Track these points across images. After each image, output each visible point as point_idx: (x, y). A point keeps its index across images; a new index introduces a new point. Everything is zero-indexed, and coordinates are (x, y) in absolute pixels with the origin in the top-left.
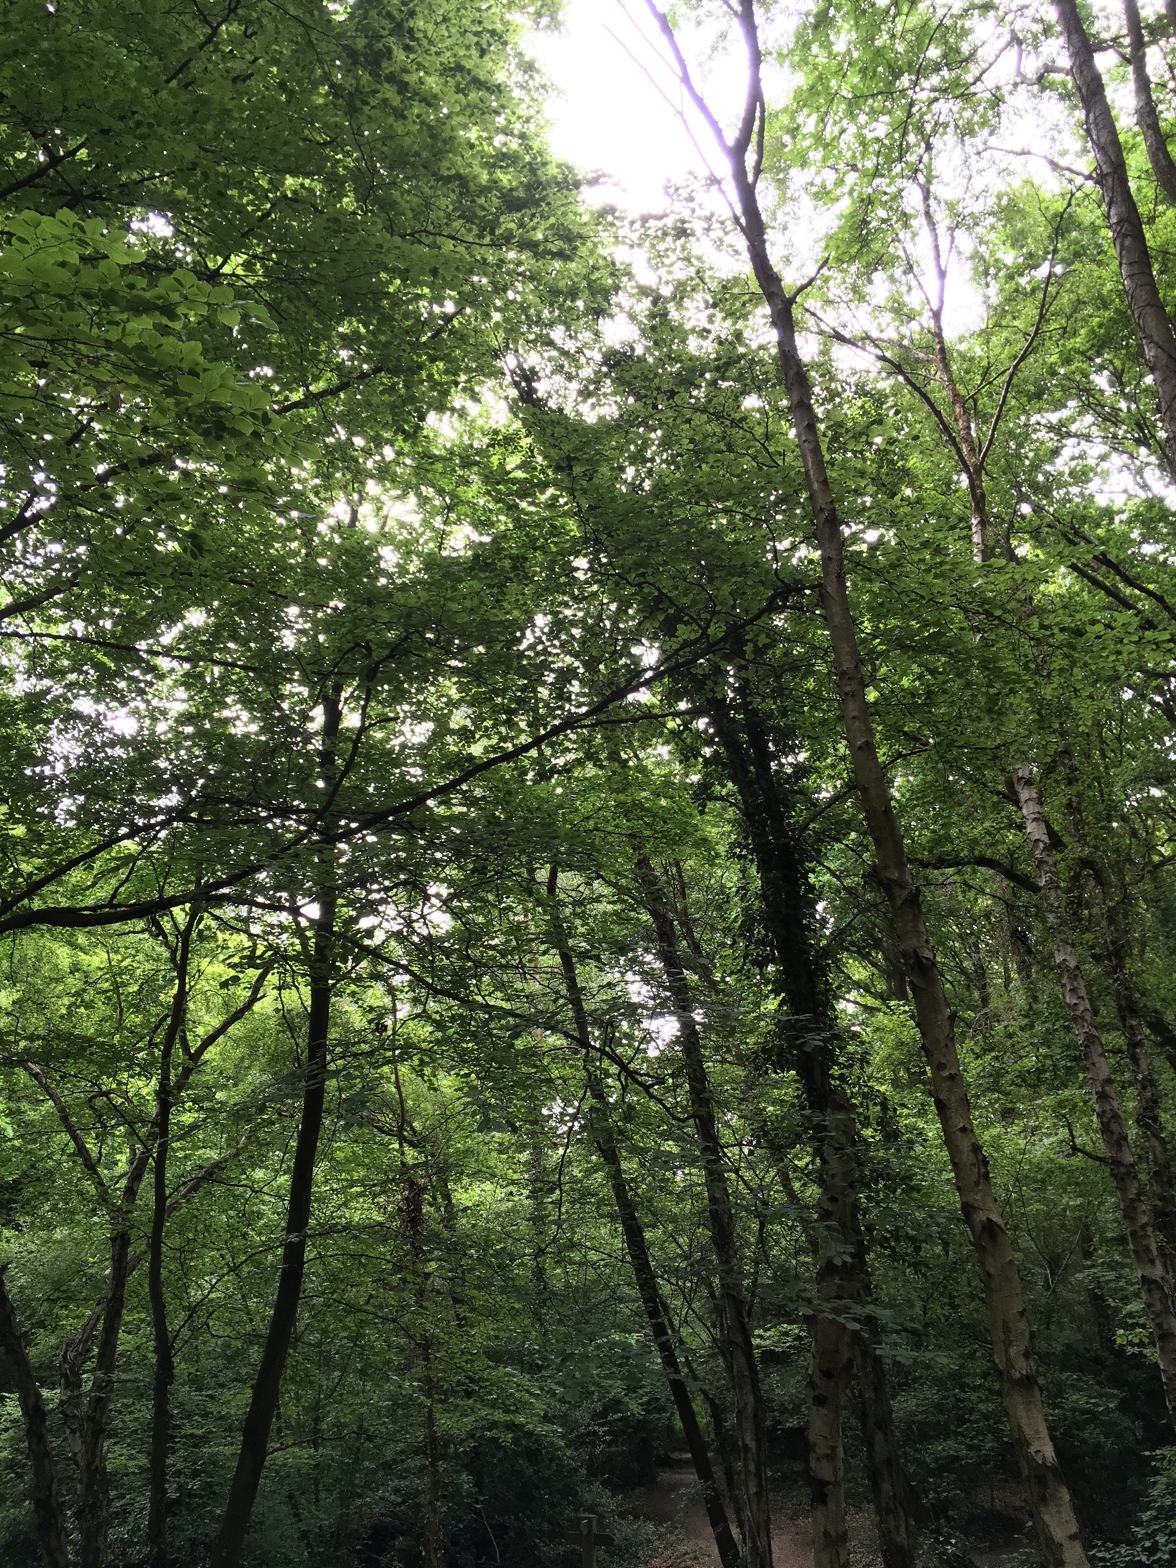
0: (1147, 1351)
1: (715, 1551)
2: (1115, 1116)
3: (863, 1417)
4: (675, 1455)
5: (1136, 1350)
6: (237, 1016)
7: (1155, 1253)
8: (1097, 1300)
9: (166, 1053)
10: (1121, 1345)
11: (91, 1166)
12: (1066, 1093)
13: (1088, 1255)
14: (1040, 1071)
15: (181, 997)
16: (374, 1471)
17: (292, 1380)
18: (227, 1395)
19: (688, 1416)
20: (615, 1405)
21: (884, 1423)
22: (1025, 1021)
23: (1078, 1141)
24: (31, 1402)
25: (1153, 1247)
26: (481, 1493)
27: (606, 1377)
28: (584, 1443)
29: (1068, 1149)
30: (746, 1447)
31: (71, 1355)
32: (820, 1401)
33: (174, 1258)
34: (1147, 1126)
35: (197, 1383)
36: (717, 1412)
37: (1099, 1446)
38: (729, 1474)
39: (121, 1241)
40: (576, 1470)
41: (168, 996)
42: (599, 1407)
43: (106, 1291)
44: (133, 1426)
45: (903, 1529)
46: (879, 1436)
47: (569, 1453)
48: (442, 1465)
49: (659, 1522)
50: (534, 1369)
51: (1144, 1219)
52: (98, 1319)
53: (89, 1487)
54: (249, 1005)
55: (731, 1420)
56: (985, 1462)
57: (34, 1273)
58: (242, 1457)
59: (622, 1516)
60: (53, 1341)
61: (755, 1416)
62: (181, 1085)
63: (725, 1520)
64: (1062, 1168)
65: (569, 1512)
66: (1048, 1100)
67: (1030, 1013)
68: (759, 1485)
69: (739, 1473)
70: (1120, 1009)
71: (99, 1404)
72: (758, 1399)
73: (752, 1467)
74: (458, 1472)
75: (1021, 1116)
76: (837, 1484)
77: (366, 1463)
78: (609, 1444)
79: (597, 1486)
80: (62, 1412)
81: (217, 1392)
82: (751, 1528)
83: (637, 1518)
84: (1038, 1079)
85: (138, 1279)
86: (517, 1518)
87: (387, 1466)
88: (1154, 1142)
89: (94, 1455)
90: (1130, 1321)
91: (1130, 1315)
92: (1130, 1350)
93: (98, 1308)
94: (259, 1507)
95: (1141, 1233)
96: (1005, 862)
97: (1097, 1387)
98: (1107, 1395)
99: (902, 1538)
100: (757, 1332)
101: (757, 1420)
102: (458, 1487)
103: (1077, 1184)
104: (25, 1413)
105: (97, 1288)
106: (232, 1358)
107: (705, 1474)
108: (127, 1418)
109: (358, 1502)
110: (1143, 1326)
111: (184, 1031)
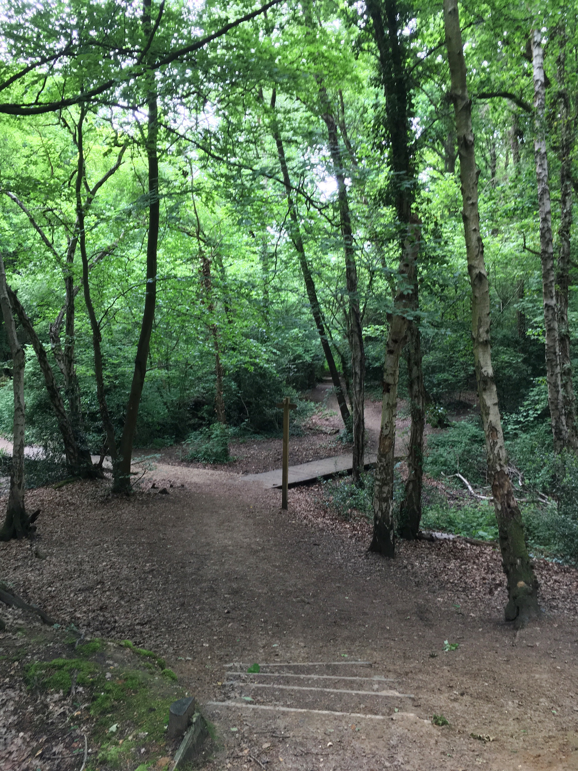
0: (540, 338)
1: (340, 413)
2: (549, 230)
3: (409, 360)
4: (325, 378)
5: (536, 337)
6: (112, 172)
7: (554, 294)
8: (521, 316)
9: (78, 190)
10: (529, 335)
11: (49, 246)
12: (525, 221)
13: (522, 296)
14: (515, 210)
15: (81, 161)
16: (194, 381)
17: (155, 342)
18: (126, 348)
19: (331, 362)
20: (299, 357)
21: (418, 363)
22: (513, 184)
23: (527, 245)
24: (38, 348)
25: (554, 291)
26: (240, 389)
27: (295, 346)
28: (284, 372)
29: (521, 248)
30: (356, 373)
31: (53, 329)
32: (391, 352)
33: (95, 290)
34: (563, 235)
35: (112, 343)
36: (344, 361)
37: (510, 376)
38: (348, 384)
39: (69, 281)
40: (281, 382)
41: (75, 160)
42: (292, 358)
43: (66, 302)
44: (86, 359)
45: (421, 404)
46: (415, 368)
47: (278, 375)
48: (223, 379)
49: (316, 402)
50: (263, 342)
51: (552, 278)
52: (64, 314)
53: (70, 382)
54: (117, 167)
55: (350, 364)
56: (459, 382)
57: (30, 294)
58: (135, 373)
59: (301, 399)
60: (44, 323)
61: (361, 361)
62: (87, 207)
63: (345, 401)
64: (516, 258)
65: (278, 398)
66: (516, 225)
67: (516, 180)
68: (361, 387)
69: (352, 385)
70: (562, 176)
71: (69, 349)
72: (363, 354)
73: (358, 380)
74: (231, 382)
75: (502, 232)
76: (395, 385)
77: (190, 377)
78: (296, 372)
79: (290, 388)
80: (54, 352)
81: (122, 347)
82: (355, 404)
83: (307, 400)
84: (514, 214)
85: (79, 297)
86: (256, 399)
87: (199, 379)
88: (565, 243)
89: (70, 370)
90: (535, 325)
91: (536, 322)
92: (532, 337)
93: (63, 310)
94: (144, 392)
95: (549, 285)
96: (518, 96)
97: (514, 353)
98: (518, 356)
99: (420, 406)
100: (364, 329)
101: (362, 363)
102: (230, 387)
103: (523, 265)
104: (37, 352)
105: (61, 301)
106: (127, 333)
107: (337, 383)
108: (83, 356)
109: (188, 392)
110: (541, 327)
111: (85, 179)
